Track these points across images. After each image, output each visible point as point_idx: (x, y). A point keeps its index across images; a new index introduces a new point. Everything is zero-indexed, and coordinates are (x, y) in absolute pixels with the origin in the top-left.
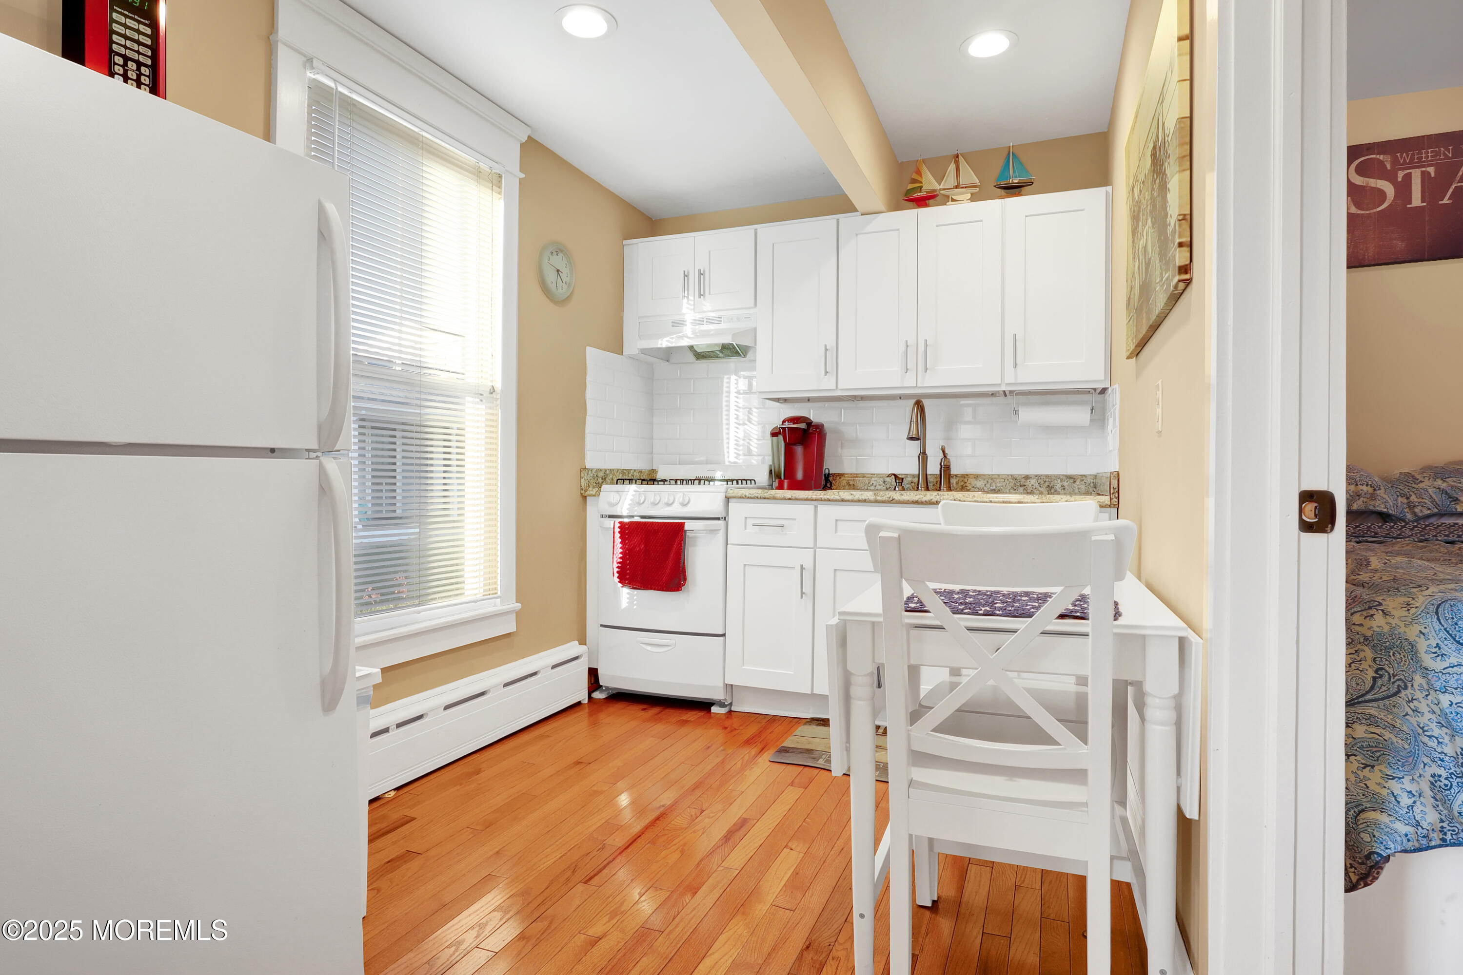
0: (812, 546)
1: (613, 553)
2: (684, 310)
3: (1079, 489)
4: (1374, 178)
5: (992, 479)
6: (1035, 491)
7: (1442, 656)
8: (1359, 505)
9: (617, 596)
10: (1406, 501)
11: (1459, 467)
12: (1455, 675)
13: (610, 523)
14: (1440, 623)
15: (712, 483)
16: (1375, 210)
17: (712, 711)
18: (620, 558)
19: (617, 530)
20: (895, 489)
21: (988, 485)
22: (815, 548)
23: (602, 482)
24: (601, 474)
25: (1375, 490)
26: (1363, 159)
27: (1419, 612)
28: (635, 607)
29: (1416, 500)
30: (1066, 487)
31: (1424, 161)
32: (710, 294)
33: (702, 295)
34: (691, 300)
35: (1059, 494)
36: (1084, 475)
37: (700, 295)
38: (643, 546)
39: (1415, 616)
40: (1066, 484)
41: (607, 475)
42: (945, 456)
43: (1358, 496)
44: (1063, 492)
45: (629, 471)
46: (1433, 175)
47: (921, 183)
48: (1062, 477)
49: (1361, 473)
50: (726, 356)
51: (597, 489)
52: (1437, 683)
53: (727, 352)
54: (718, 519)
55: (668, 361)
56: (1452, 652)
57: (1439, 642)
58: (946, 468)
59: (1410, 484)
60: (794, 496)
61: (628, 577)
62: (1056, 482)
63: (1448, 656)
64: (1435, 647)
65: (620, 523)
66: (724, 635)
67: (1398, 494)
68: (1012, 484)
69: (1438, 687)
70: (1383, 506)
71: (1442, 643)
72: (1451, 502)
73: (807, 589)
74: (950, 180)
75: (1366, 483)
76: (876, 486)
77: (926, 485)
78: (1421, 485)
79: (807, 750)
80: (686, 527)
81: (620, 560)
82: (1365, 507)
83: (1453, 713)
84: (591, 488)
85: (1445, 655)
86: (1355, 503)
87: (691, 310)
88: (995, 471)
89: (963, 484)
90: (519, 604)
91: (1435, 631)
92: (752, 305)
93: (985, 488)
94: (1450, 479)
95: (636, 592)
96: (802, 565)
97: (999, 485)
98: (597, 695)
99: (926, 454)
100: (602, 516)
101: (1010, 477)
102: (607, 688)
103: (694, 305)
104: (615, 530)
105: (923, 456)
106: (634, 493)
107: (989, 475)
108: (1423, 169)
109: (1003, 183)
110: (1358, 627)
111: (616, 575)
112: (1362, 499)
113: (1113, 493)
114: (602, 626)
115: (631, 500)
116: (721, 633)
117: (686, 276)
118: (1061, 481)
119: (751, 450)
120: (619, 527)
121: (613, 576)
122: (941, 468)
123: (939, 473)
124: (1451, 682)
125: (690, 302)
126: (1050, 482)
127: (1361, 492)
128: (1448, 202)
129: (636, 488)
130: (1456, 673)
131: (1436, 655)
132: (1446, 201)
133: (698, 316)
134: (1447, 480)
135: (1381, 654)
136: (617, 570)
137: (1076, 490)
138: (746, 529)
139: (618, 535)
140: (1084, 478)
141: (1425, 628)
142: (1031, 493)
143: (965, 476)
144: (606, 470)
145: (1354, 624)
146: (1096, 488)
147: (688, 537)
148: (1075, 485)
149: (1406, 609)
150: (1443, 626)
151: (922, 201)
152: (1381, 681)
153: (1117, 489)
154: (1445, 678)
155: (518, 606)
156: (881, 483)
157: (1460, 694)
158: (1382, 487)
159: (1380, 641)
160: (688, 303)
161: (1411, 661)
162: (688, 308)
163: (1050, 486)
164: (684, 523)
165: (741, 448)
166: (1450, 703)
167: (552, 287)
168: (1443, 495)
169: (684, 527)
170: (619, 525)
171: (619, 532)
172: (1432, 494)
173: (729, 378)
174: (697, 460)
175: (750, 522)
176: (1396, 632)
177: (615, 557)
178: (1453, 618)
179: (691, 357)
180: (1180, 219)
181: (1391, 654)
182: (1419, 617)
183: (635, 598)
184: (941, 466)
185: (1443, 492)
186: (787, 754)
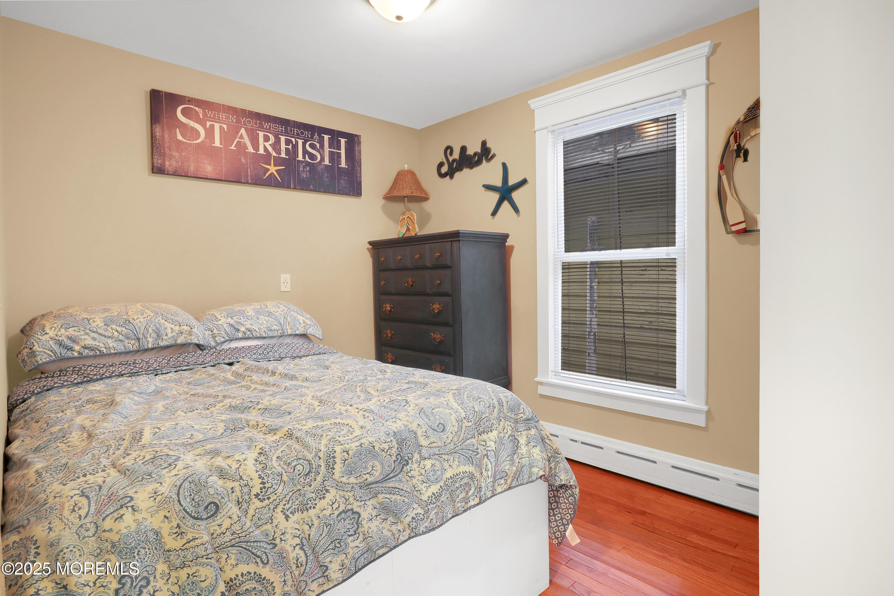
4: (193, 121)
7: (182, 535)
8: (182, 339)
10: (211, 333)
11: (240, 309)
12: (191, 549)
14: (180, 504)
16: (194, 142)
25: (191, 328)
26: (185, 106)
27: (164, 498)
29: (217, 332)
31: (221, 120)
39: (161, 503)
43: (181, 333)
46: (226, 130)
49: (184, 317)
52: (178, 561)
56: (188, 529)
57: (180, 522)
59: (213, 322)
63: (186, 533)
64: (176, 528)
67: (207, 329)
69: (179, 564)
70: (196, 339)
71: (181, 523)
72: (236, 331)
75: (186, 324)
78: (220, 322)
82: (185, 341)
83: (190, 583)
85: (184, 533)
86: (179, 338)
91: (176, 513)
94: (235, 317)
108: (221, 125)
110: (108, 533)
112: (183, 335)
124: (188, 556)
127: (183, 330)
128: (234, 148)
130: (192, 547)
131: (177, 534)
132: (233, 147)
134: (234, 318)
135: (126, 558)
141: (169, 512)
145: (104, 531)
149: (154, 498)
150: (182, 506)
152: (123, 592)
154: (183, 554)
157: (194, 565)
158: (196, 327)
159: (126, 544)
161: (155, 551)
166: (187, 576)
168: (232, 328)
172: (225, 328)
176: (143, 527)
178: (191, 495)
181: (135, 554)
182: (164, 503)
185: (232, 326)
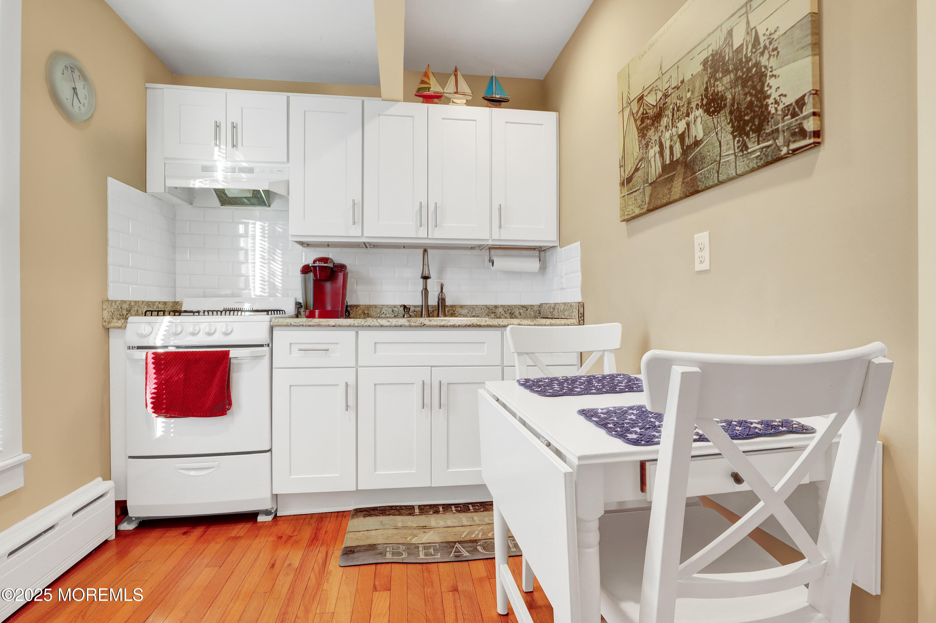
0: (354, 366)
1: (146, 385)
2: (216, 157)
3: (530, 314)
5: (473, 308)
6: (502, 316)
9: (151, 427)
13: (142, 354)
15: (243, 313)
17: (258, 521)
18: (155, 388)
19: (150, 361)
20: (404, 317)
21: (470, 313)
22: (357, 367)
23: (127, 314)
24: (125, 306)
28: (172, 435)
30: (522, 313)
32: (242, 146)
33: (235, 146)
34: (223, 149)
35: (517, 318)
36: (532, 305)
37: (233, 146)
38: (182, 375)
40: (521, 311)
41: (132, 307)
42: (442, 291)
44: (519, 317)
45: (154, 303)
47: (430, 84)
48: (518, 307)
50: (252, 204)
51: (123, 321)
53: (254, 201)
54: (262, 346)
55: (191, 204)
58: (442, 300)
60: (337, 323)
61: (164, 406)
62: (515, 310)
65: (153, 353)
66: (270, 450)
68: (486, 312)
73: (351, 402)
74: (450, 87)
76: (386, 315)
77: (427, 313)
79: (370, 546)
80: (231, 355)
81: (154, 391)
84: (115, 320)
87: (223, 158)
88: (474, 303)
89: (453, 312)
90: (29, 455)
92: (285, 160)
93: (468, 314)
95: (173, 420)
96: (347, 383)
97: (477, 313)
98: (125, 526)
99: (427, 290)
100: (129, 348)
101: (485, 306)
102: (137, 518)
103: (226, 154)
104: (148, 362)
105: (425, 291)
106: (169, 324)
107: (470, 306)
109: (489, 96)
111: (150, 406)
113: (580, 317)
114: (130, 457)
115: (165, 331)
116: (268, 449)
117: (217, 126)
118: (519, 309)
119: (276, 285)
120: (153, 358)
121: (146, 406)
122: (439, 300)
123: (437, 304)
125: (222, 150)
126: (512, 310)
129: (171, 319)
133: (229, 164)
136: (152, 400)
137: (528, 316)
138: (291, 354)
139: (151, 366)
140: (532, 307)
142: (500, 318)
143: (452, 306)
144: (130, 302)
146: (540, 313)
147: (232, 363)
148: (527, 312)
151: (430, 98)
153: (583, 315)
155: (27, 456)
156: (390, 312)
160: (219, 151)
162: (219, 156)
163: (512, 313)
164: (229, 351)
165: (266, 283)
167: (68, 104)
169: (228, 354)
170: (153, 356)
171: (153, 363)
173: (254, 224)
174: (222, 293)
175: (295, 348)
177: (148, 388)
179: (216, 202)
180: (814, 93)
183: (172, 425)
184: (439, 299)
186: (355, 555)
